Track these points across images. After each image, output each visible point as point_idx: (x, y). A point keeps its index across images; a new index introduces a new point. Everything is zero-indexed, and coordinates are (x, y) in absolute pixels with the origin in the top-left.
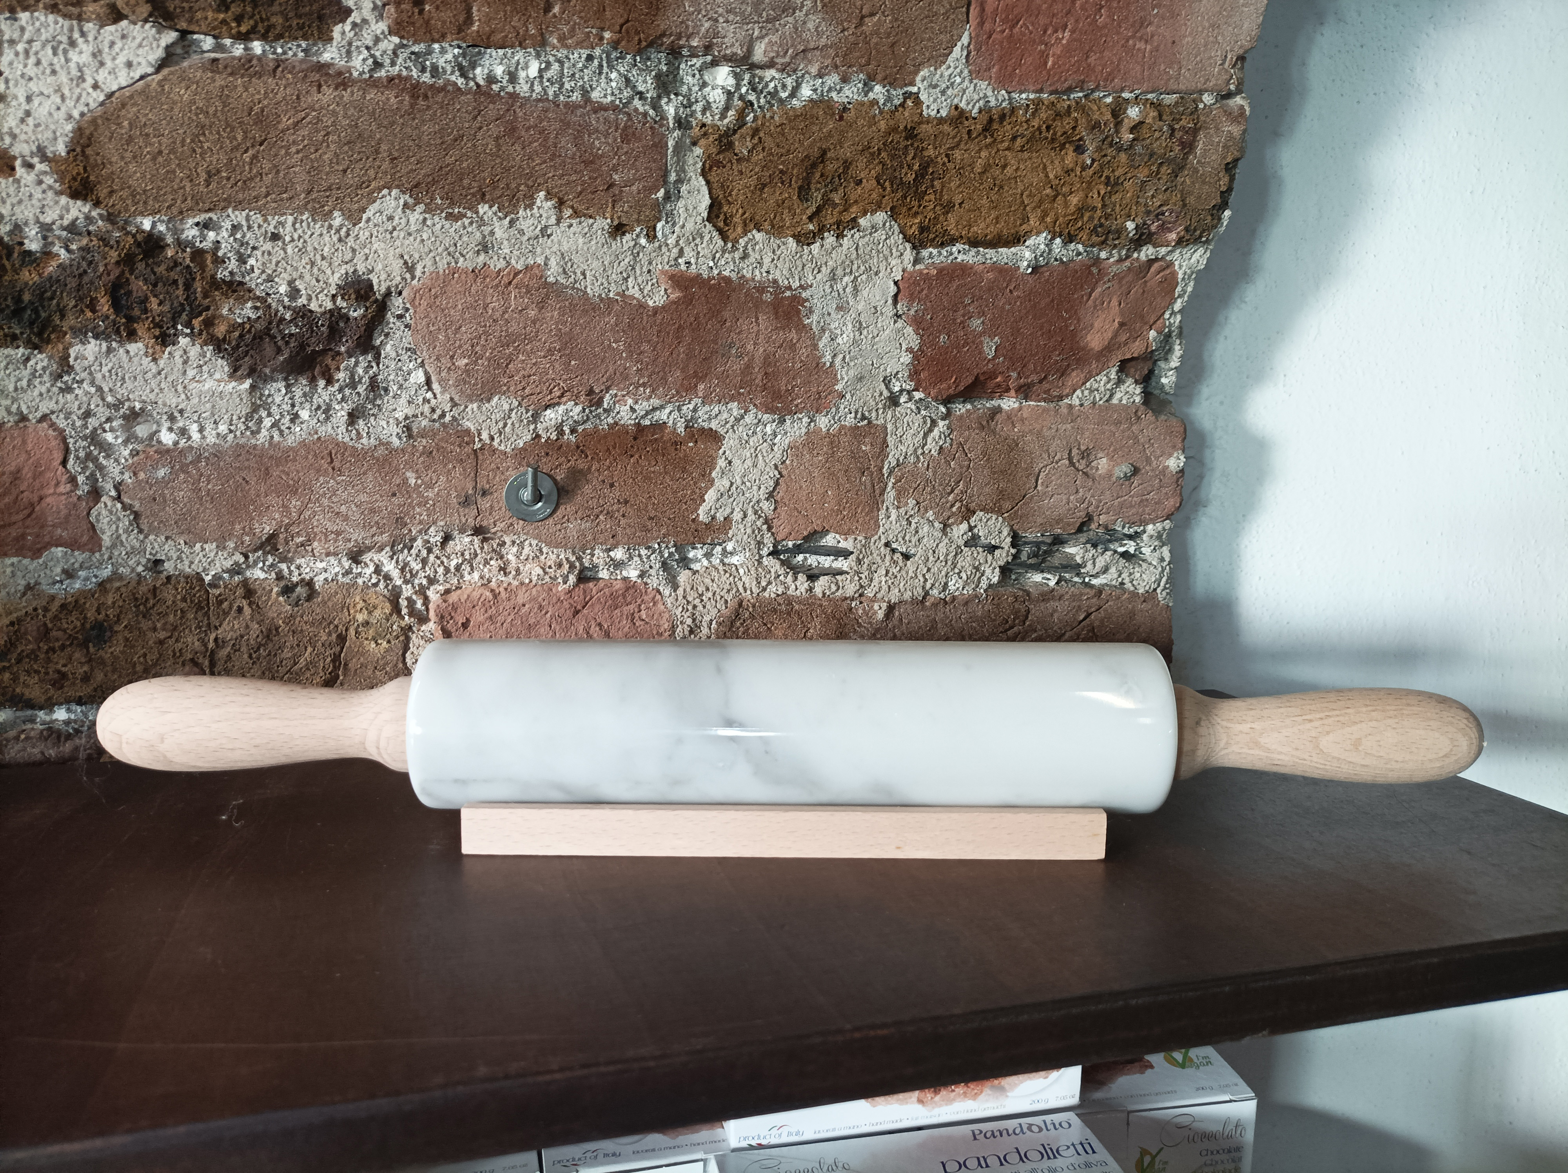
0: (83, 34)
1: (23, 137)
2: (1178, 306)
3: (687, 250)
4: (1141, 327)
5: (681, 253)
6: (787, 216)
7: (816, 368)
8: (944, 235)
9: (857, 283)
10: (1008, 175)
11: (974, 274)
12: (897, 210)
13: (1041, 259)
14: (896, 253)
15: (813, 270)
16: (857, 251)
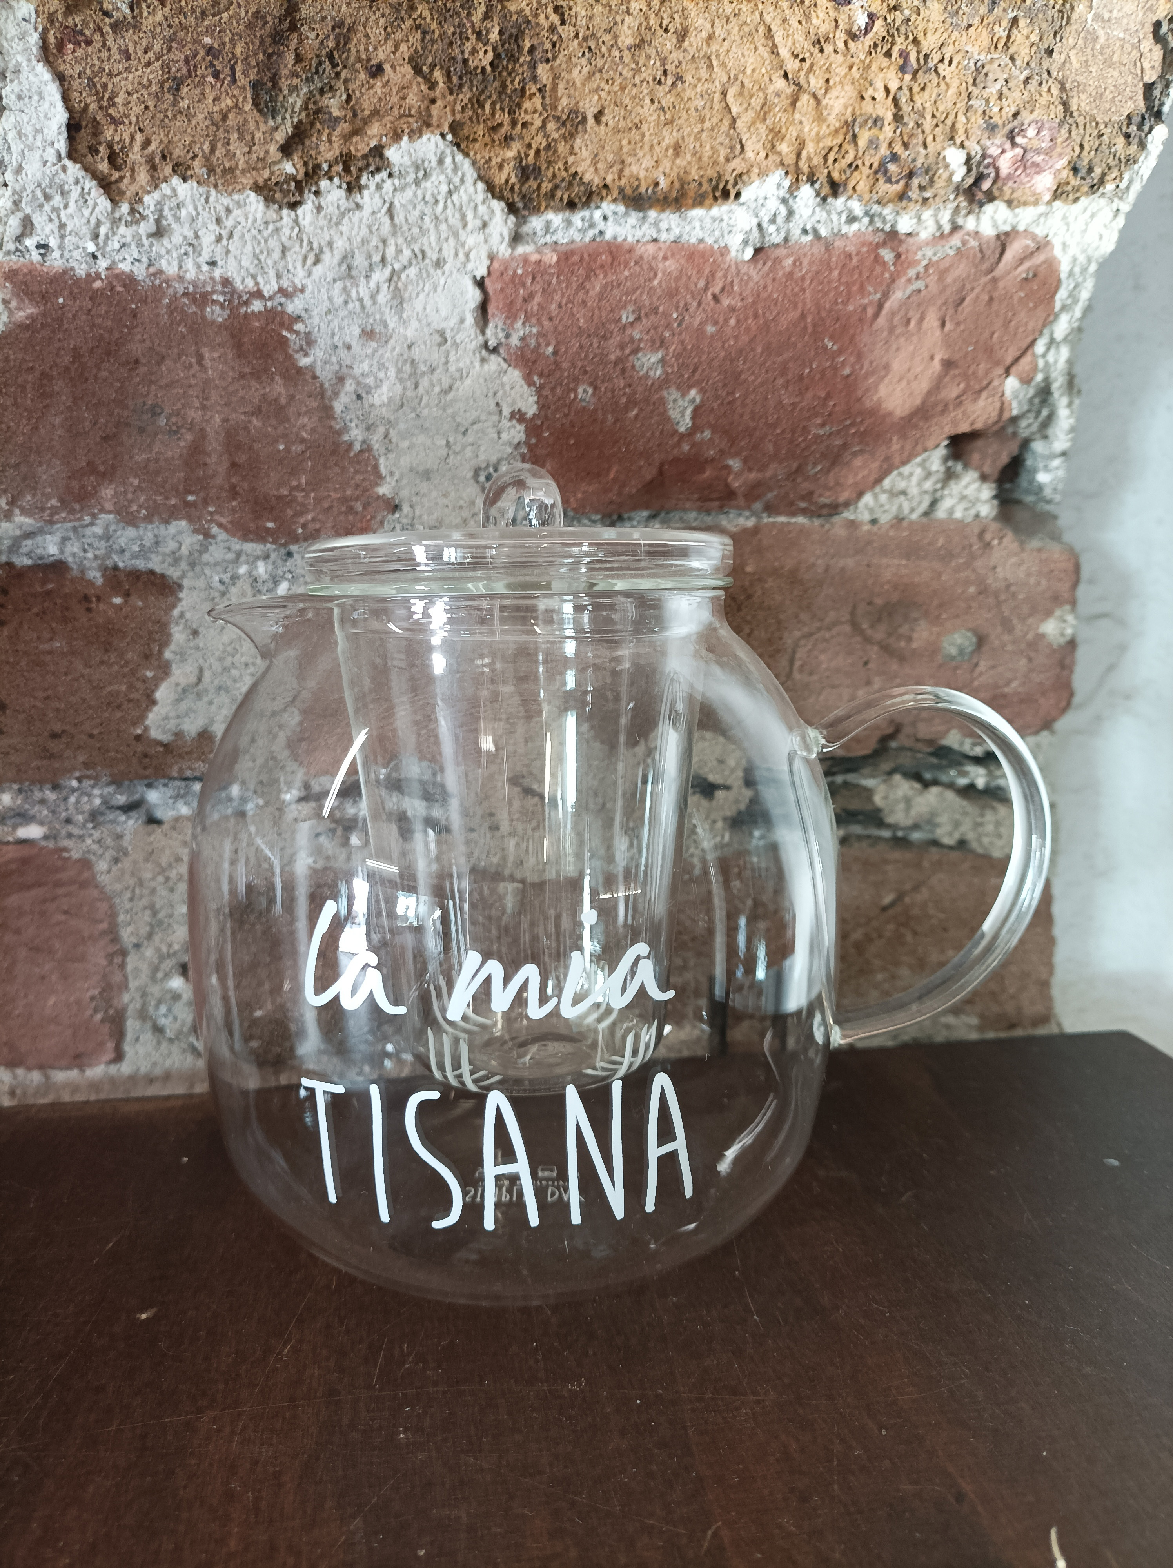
2: (1062, 327)
3: (38, 220)
4: (987, 373)
5: (27, 225)
6: (237, 148)
7: (334, 452)
8: (570, 184)
9: (400, 285)
10: (692, 51)
11: (636, 263)
12: (466, 131)
13: (772, 229)
14: (473, 223)
15: (305, 258)
16: (392, 218)
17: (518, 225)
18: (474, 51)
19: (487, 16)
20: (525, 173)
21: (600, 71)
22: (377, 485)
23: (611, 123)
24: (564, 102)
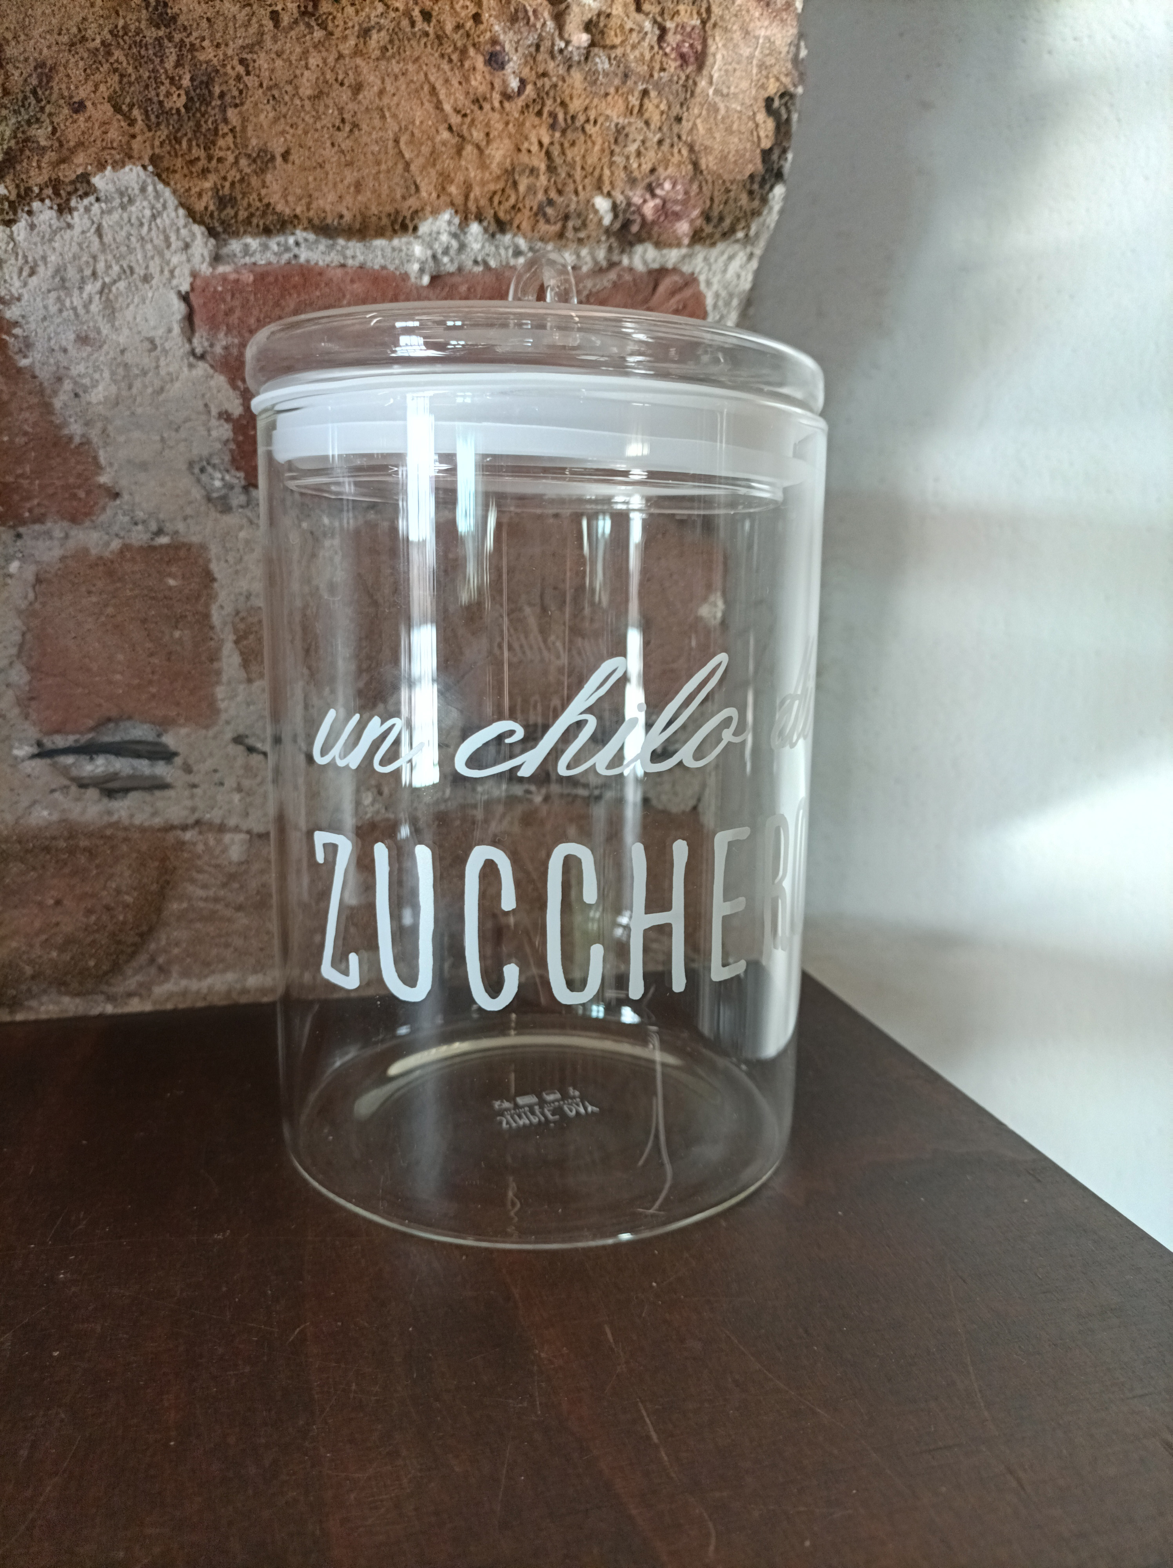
7: (55, 445)
8: (264, 214)
9: (111, 297)
10: (365, 103)
11: (327, 284)
12: (166, 164)
13: (446, 260)
14: (176, 244)
15: (21, 270)
16: (100, 236)
17: (218, 247)
18: (168, 94)
19: (178, 64)
20: (223, 202)
21: (285, 116)
22: (98, 474)
23: (297, 162)
24: (254, 142)
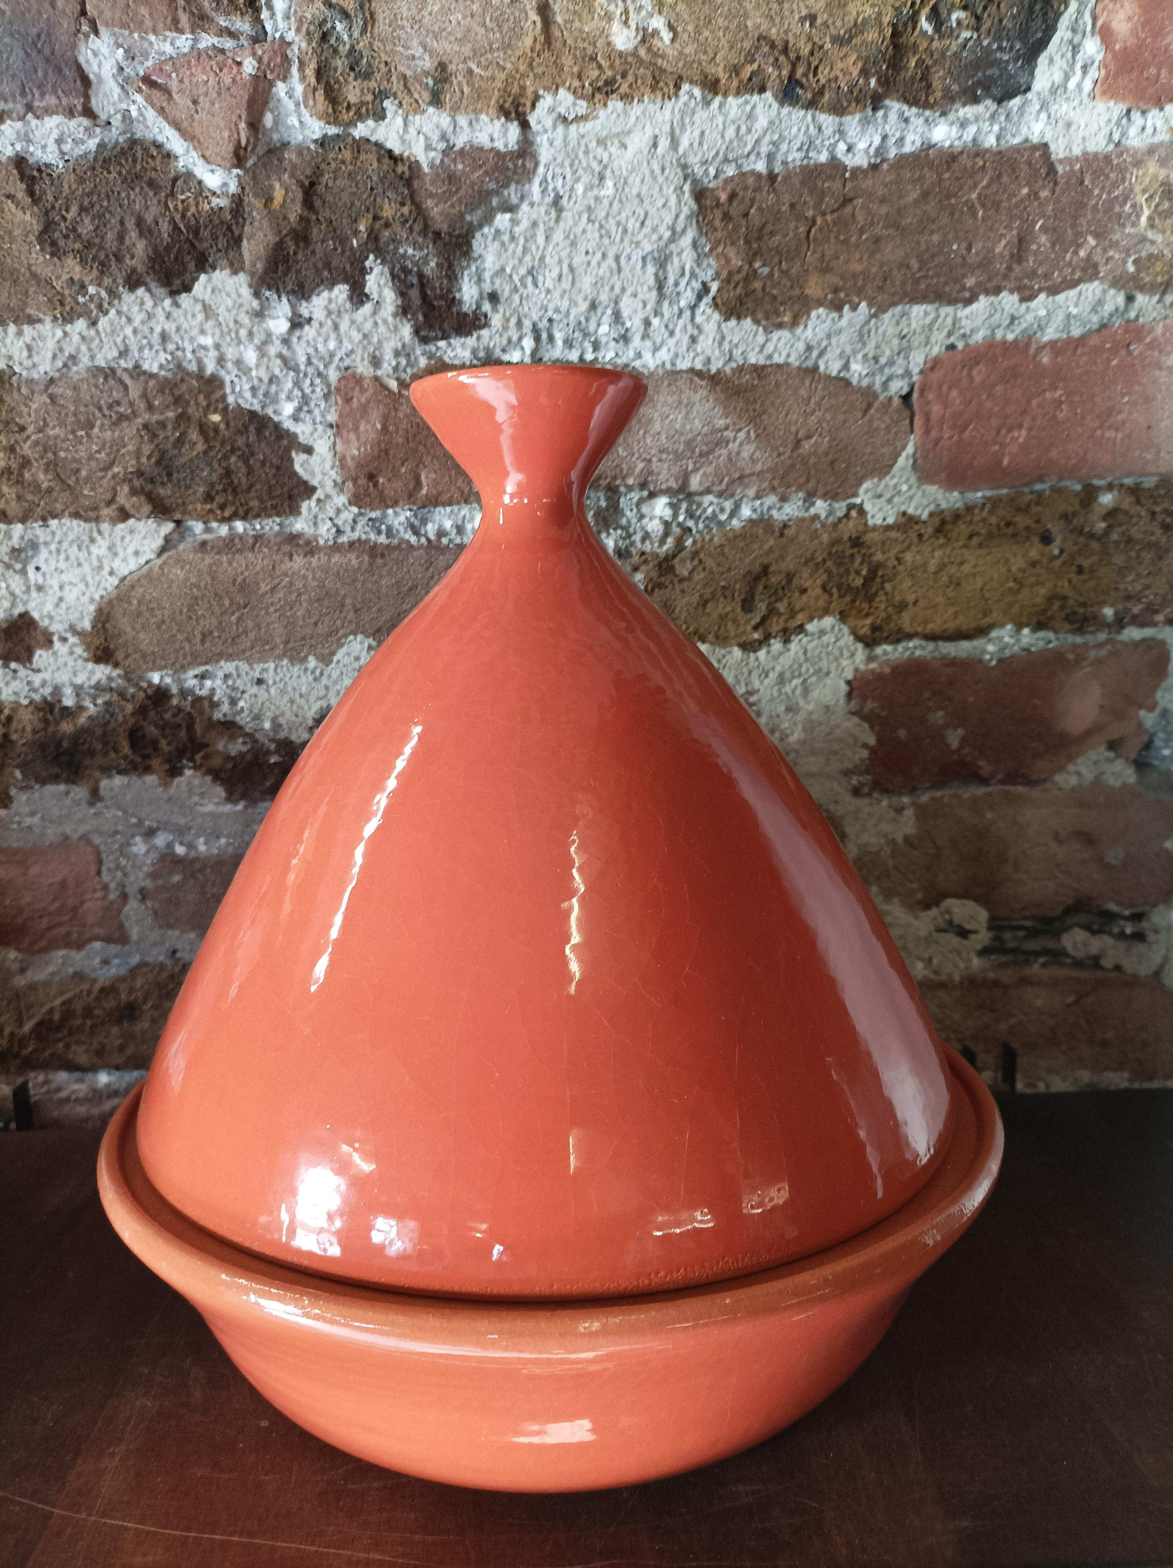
0: (100, 532)
1: (58, 618)
4: (1128, 709)
6: (731, 628)
8: (897, 632)
9: (807, 685)
11: (931, 670)
12: (846, 613)
13: (1006, 650)
15: (760, 675)
16: (805, 653)
17: (869, 653)
18: (854, 579)
19: (861, 564)
20: (874, 628)
21: (917, 584)
23: (921, 605)
24: (898, 598)
